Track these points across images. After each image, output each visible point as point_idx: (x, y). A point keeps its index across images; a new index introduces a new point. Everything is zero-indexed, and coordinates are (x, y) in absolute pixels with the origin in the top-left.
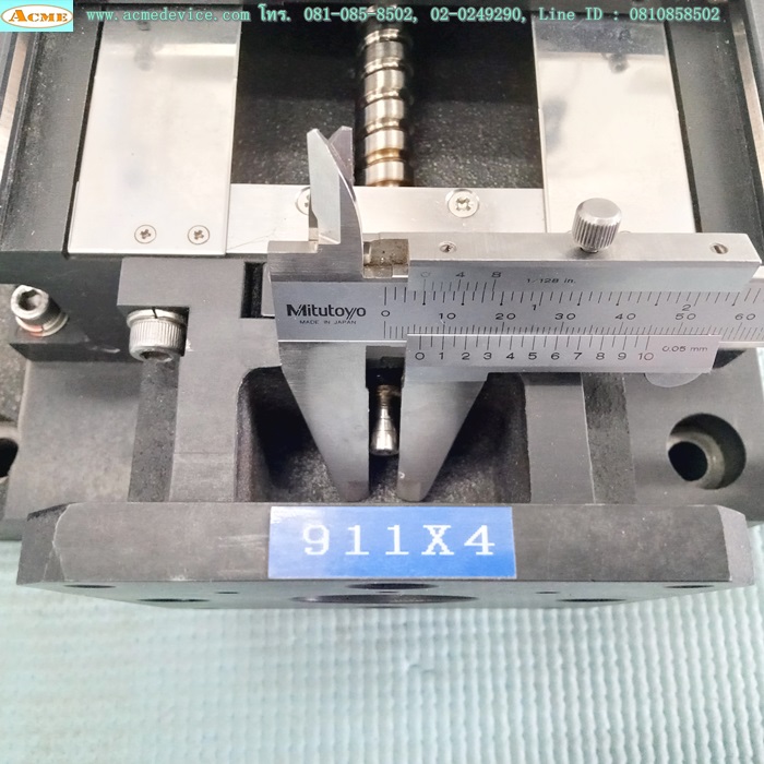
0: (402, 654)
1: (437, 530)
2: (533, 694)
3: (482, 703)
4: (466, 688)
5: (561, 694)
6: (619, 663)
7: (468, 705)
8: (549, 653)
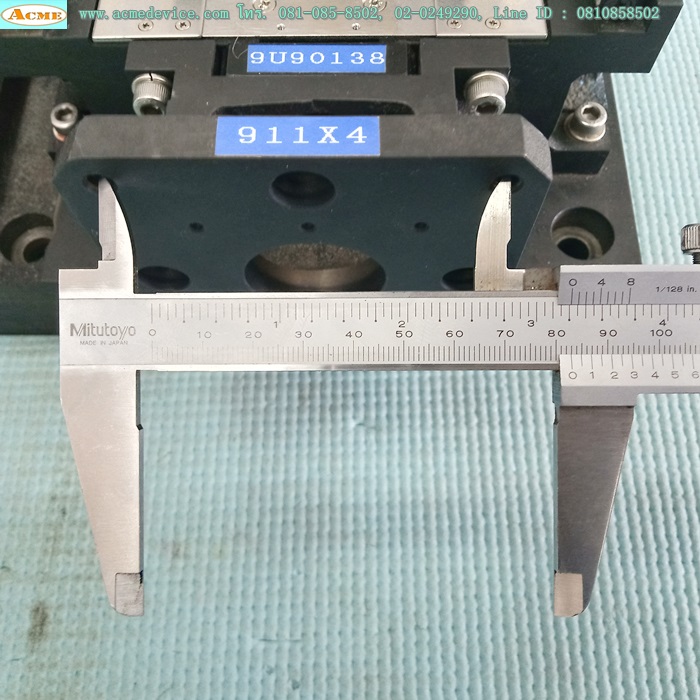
0: (350, 414)
1: (328, 130)
2: (453, 445)
3: (412, 451)
4: (401, 440)
5: (476, 445)
6: (524, 422)
7: (401, 451)
8: (467, 414)
